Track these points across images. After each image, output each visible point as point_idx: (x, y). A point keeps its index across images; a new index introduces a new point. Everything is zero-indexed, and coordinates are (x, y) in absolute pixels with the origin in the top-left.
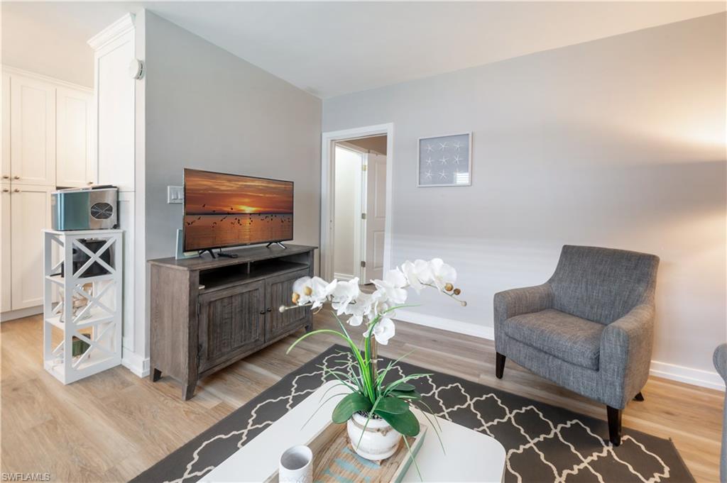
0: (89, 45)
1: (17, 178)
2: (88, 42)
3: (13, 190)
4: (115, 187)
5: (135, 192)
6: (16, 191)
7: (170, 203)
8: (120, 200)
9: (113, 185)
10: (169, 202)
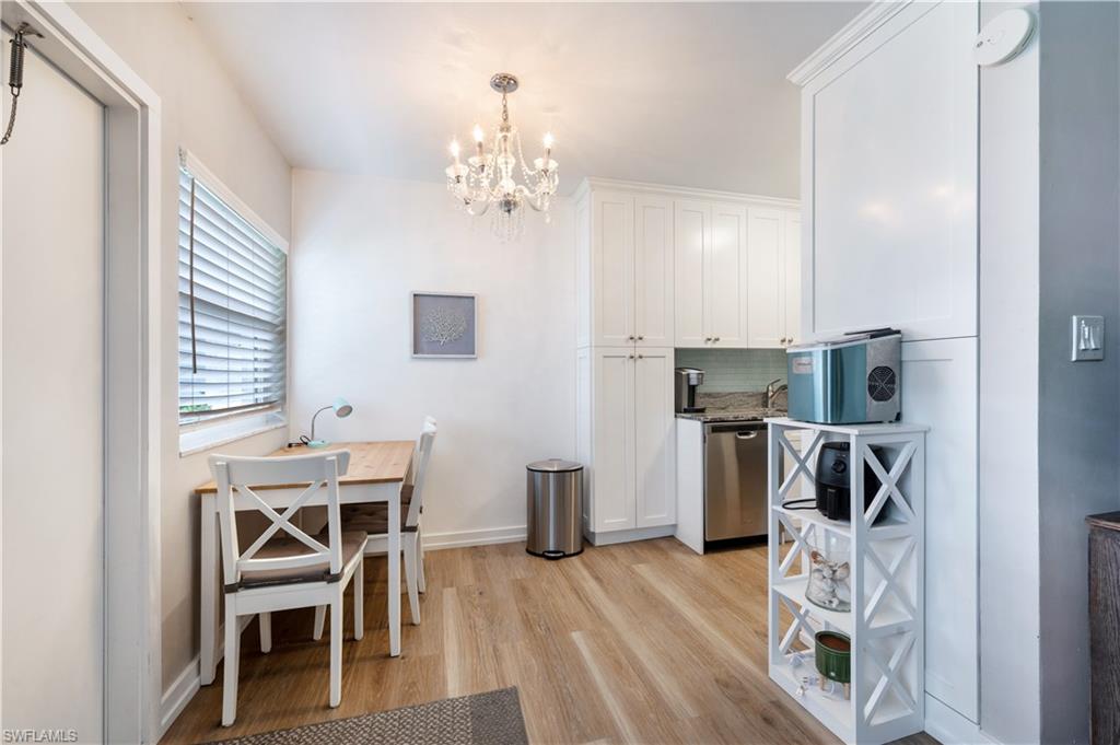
0: (790, 82)
1: (641, 339)
2: (788, 77)
3: (637, 355)
4: (898, 332)
5: (978, 336)
6: (641, 357)
7: (1076, 361)
8: (903, 359)
9: (894, 329)
10: (1074, 358)
